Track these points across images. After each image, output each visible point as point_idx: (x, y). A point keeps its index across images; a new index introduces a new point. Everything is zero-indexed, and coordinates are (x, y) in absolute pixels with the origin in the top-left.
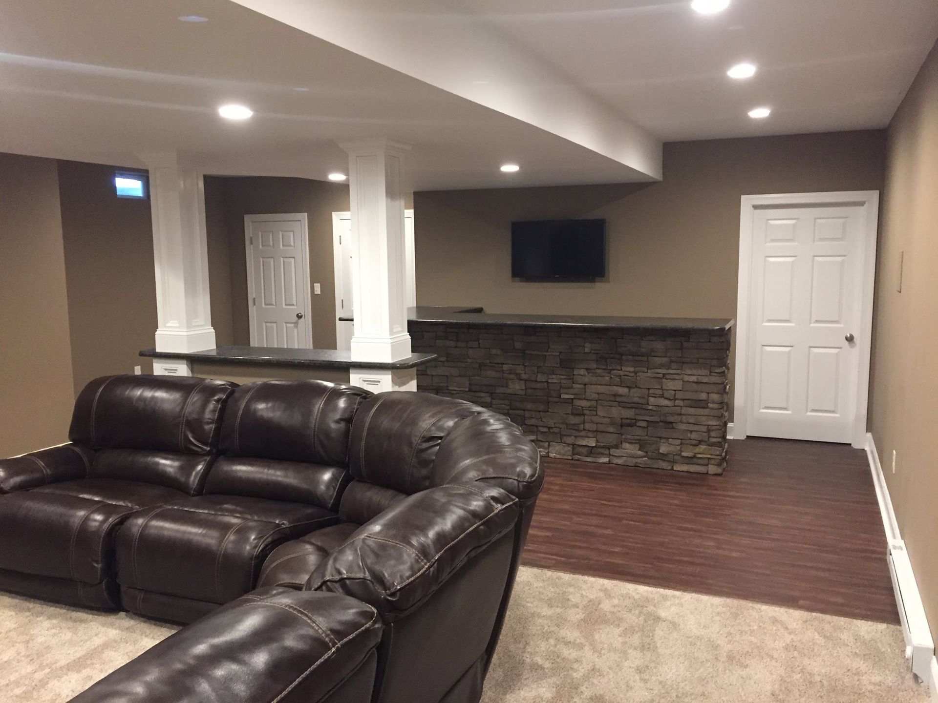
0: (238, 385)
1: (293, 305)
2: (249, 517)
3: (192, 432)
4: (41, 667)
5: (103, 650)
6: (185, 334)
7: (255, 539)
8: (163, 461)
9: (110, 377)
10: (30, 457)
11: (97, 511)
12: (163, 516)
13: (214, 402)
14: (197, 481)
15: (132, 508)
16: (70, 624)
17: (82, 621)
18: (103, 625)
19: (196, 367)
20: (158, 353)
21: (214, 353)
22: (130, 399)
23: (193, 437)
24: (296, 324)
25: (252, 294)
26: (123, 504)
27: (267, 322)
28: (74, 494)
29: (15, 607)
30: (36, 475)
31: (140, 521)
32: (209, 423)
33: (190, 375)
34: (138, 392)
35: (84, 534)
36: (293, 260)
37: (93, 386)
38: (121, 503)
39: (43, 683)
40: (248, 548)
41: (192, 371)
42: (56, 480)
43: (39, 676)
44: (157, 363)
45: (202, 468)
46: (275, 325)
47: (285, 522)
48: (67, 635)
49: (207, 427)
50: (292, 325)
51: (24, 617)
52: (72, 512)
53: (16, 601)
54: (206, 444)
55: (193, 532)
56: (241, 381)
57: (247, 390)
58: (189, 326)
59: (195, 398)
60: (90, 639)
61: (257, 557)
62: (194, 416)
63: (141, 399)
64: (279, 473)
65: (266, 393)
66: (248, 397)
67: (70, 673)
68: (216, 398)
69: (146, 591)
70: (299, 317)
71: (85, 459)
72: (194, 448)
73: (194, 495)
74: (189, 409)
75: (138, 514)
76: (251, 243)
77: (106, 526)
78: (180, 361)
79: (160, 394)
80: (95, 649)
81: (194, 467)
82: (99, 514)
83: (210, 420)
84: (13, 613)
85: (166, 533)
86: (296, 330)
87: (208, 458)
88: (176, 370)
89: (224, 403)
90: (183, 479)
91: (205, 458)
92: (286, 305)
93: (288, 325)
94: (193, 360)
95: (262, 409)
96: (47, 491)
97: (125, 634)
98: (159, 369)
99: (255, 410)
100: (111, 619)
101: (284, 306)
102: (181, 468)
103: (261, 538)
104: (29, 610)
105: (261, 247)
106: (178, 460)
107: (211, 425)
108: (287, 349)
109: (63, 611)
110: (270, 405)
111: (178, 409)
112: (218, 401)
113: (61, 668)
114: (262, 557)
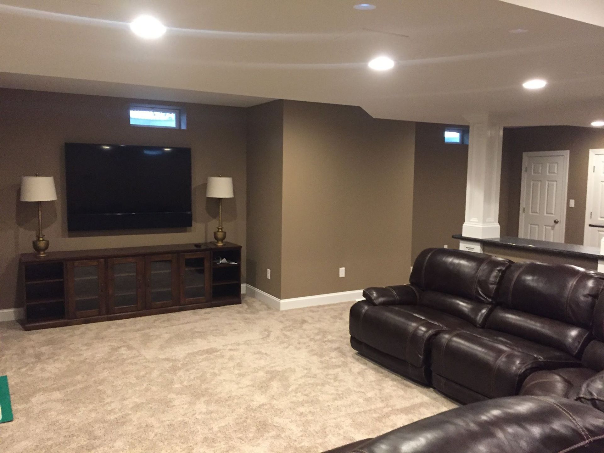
0: (513, 263)
1: (552, 214)
2: (516, 348)
3: (481, 288)
4: (387, 406)
5: (420, 406)
6: (481, 226)
7: (519, 364)
8: (461, 303)
9: (435, 248)
10: (388, 288)
11: (423, 325)
12: (459, 336)
13: (497, 271)
14: (481, 320)
15: (442, 327)
16: (403, 387)
17: (409, 387)
18: (421, 392)
19: (486, 248)
20: (463, 237)
21: (498, 240)
22: (445, 263)
23: (481, 292)
24: (553, 227)
25: (523, 205)
26: (437, 324)
27: (532, 224)
28: (410, 313)
29: (374, 369)
30: (391, 299)
31: (447, 336)
32: (492, 284)
33: (482, 252)
34: (450, 260)
35: (415, 336)
36: (555, 183)
37: (424, 253)
38: (436, 323)
39: (387, 415)
40: (514, 368)
41: (483, 250)
42: (401, 303)
43: (386, 410)
44: (462, 243)
45: (485, 312)
46: (537, 226)
47: (541, 357)
48: (401, 393)
49: (491, 286)
50: (550, 228)
51: (379, 376)
52: (410, 323)
53: (376, 366)
54: (489, 297)
55: (478, 350)
56: (515, 260)
57: (519, 266)
58: (484, 222)
59: (484, 267)
60: (413, 398)
61: (520, 375)
62: (483, 278)
63: (452, 264)
64: (538, 324)
65: (532, 269)
66: (521, 270)
67: (402, 414)
68: (498, 269)
69: (447, 379)
70: (556, 222)
71: (417, 294)
72: (482, 298)
73: (479, 328)
74: (480, 274)
75: (446, 332)
76: (526, 171)
77: (427, 335)
78: (477, 244)
79: (463, 262)
80: (416, 405)
81: (480, 310)
82: (424, 327)
83: (493, 283)
84: (374, 372)
85: (462, 346)
86: (552, 232)
87: (490, 306)
88: (474, 249)
89: (503, 272)
90: (473, 317)
91: (488, 305)
92: (547, 213)
93: (547, 227)
94: (484, 243)
95: (529, 280)
96: (397, 308)
97: (433, 402)
98: (463, 247)
99: (525, 281)
100: (425, 390)
101: (545, 214)
102: (472, 309)
103: (524, 364)
104: (382, 373)
105: (533, 173)
106: (471, 304)
107: (493, 286)
108: (545, 241)
109: (399, 378)
110: (535, 278)
111: (473, 272)
112: (499, 271)
113: (398, 410)
114: (523, 377)
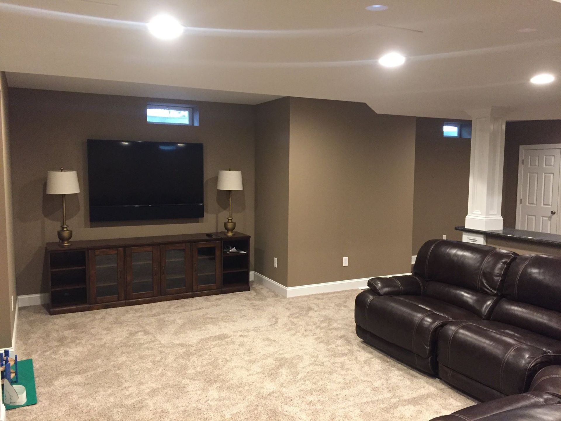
0: (518, 255)
1: (549, 205)
2: (525, 342)
3: (486, 279)
4: (394, 396)
6: (485, 219)
7: (528, 357)
8: (466, 294)
9: (439, 240)
10: (394, 279)
11: (428, 316)
12: (465, 328)
13: (502, 263)
14: (487, 311)
15: (448, 319)
16: (409, 377)
18: (427, 383)
19: (490, 240)
20: (466, 229)
21: (501, 232)
22: (449, 255)
23: (486, 283)
24: (550, 218)
25: (519, 196)
26: (443, 315)
27: (529, 215)
28: (416, 304)
29: (380, 358)
30: (396, 289)
31: (453, 328)
32: (497, 276)
33: (485, 244)
34: (454, 251)
35: (420, 328)
36: (552, 175)
37: (428, 244)
38: (442, 315)
39: (395, 406)
40: (524, 362)
41: (487, 242)
42: (405, 294)
43: (393, 401)
44: (465, 235)
45: (490, 304)
46: (534, 217)
47: (550, 351)
48: (408, 383)
49: (496, 278)
50: (547, 218)
51: (385, 366)
52: (415, 314)
53: (381, 355)
54: (495, 289)
55: (485, 343)
56: (520, 252)
57: (526, 259)
58: (487, 214)
59: (488, 259)
60: (420, 388)
61: (530, 370)
62: (488, 270)
63: (455, 255)
65: (537, 262)
66: (527, 263)
67: (409, 405)
68: (503, 261)
69: (454, 370)
70: (553, 213)
71: (421, 284)
72: (486, 290)
73: (484, 319)
74: (484, 266)
75: (452, 323)
76: (523, 164)
77: (433, 326)
78: (480, 235)
79: (467, 254)
80: (423, 396)
81: (485, 302)
82: (430, 318)
83: (498, 275)
84: (379, 361)
86: (549, 222)
87: (495, 298)
88: (477, 240)
89: (508, 265)
90: (478, 308)
91: (493, 297)
92: (544, 205)
93: (544, 218)
94: (487, 235)
95: (535, 273)
96: (401, 299)
97: (440, 393)
98: (466, 238)
99: (530, 274)
100: (431, 380)
101: (542, 206)
102: (477, 301)
103: (532, 358)
104: (388, 362)
105: (529, 166)
106: (476, 296)
107: (498, 278)
108: (542, 233)
109: (405, 368)
110: (542, 271)
111: (478, 264)
112: (504, 263)
113: (405, 401)
114: (534, 371)
